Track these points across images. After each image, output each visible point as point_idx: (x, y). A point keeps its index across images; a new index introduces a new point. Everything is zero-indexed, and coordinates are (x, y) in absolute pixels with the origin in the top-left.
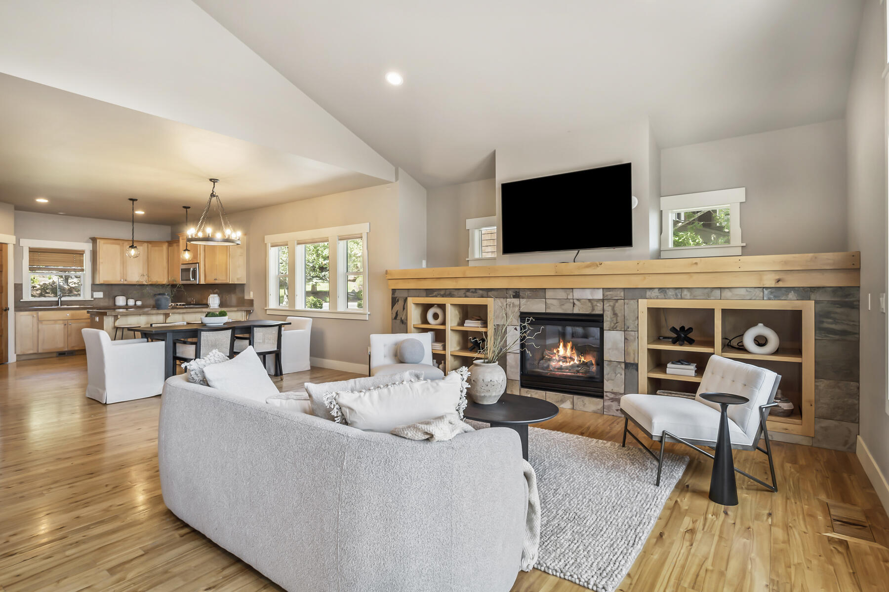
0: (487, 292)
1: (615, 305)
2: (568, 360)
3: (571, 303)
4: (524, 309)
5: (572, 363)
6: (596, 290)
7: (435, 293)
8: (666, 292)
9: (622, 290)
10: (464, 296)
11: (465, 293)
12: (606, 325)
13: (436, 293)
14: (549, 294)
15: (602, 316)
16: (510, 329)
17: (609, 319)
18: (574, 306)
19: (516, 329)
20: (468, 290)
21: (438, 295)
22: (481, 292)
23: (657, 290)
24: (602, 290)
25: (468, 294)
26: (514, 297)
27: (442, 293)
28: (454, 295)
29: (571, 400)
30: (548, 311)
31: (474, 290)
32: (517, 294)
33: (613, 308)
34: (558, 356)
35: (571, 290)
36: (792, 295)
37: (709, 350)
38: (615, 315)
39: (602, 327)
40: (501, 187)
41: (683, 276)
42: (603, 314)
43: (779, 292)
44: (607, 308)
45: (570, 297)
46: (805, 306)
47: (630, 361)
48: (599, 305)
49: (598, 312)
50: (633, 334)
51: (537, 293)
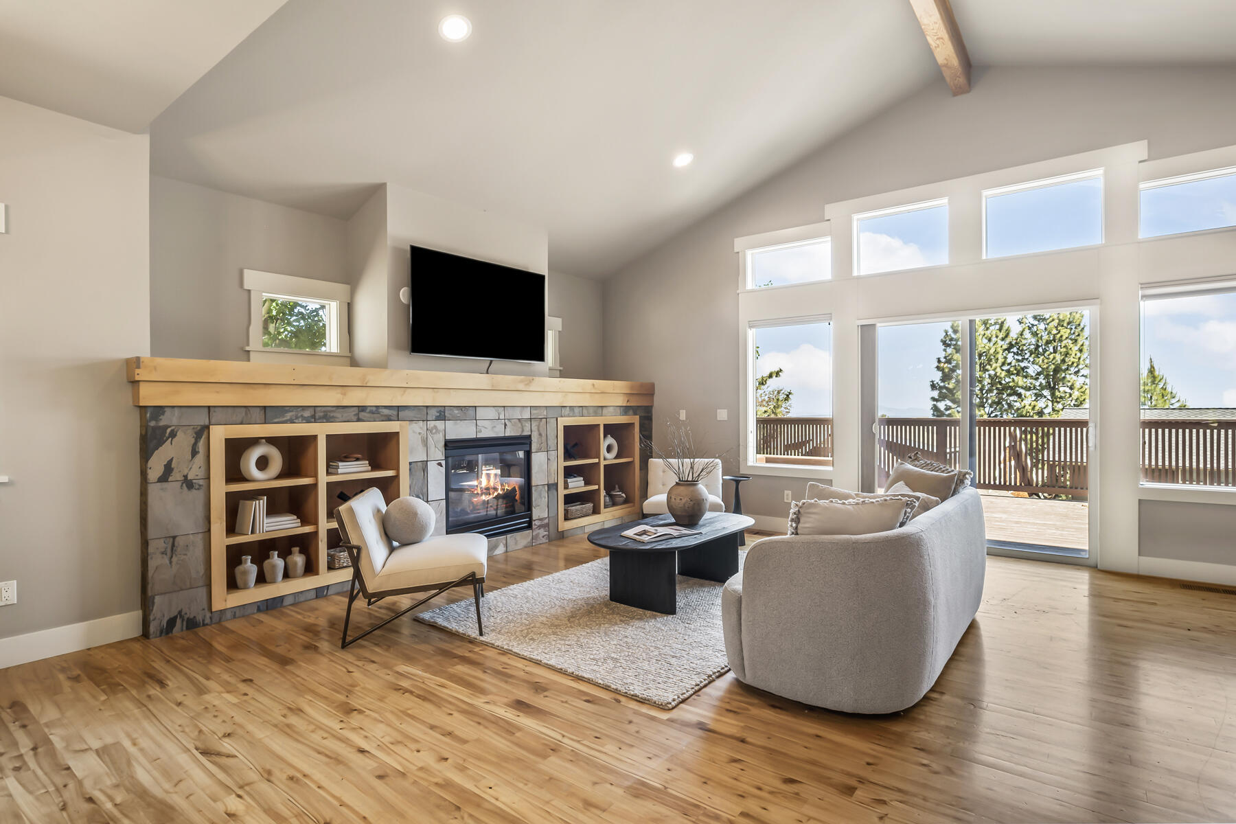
0: (397, 412)
1: (539, 425)
2: (491, 491)
3: (502, 424)
4: (451, 436)
5: (496, 494)
6: (525, 408)
7: (288, 416)
8: (573, 410)
9: (544, 408)
10: (356, 418)
11: (358, 414)
12: (534, 448)
13: (291, 414)
14: (481, 413)
15: (530, 437)
16: (432, 466)
17: (536, 440)
18: (505, 428)
19: (440, 464)
20: (362, 408)
21: (297, 418)
22: (386, 412)
23: (568, 408)
24: (529, 408)
25: (362, 415)
26: (437, 419)
27: (307, 414)
28: (333, 417)
29: (504, 542)
30: (480, 436)
31: (374, 409)
32: (442, 414)
33: (539, 427)
34: (481, 488)
35: (503, 408)
36: (631, 412)
37: (596, 460)
38: (540, 435)
39: (528, 449)
40: (409, 248)
41: (587, 395)
42: (530, 436)
43: (626, 410)
44: (534, 428)
45: (502, 417)
46: (636, 420)
47: (551, 482)
48: (528, 425)
49: (526, 433)
50: (554, 453)
51: (467, 412)
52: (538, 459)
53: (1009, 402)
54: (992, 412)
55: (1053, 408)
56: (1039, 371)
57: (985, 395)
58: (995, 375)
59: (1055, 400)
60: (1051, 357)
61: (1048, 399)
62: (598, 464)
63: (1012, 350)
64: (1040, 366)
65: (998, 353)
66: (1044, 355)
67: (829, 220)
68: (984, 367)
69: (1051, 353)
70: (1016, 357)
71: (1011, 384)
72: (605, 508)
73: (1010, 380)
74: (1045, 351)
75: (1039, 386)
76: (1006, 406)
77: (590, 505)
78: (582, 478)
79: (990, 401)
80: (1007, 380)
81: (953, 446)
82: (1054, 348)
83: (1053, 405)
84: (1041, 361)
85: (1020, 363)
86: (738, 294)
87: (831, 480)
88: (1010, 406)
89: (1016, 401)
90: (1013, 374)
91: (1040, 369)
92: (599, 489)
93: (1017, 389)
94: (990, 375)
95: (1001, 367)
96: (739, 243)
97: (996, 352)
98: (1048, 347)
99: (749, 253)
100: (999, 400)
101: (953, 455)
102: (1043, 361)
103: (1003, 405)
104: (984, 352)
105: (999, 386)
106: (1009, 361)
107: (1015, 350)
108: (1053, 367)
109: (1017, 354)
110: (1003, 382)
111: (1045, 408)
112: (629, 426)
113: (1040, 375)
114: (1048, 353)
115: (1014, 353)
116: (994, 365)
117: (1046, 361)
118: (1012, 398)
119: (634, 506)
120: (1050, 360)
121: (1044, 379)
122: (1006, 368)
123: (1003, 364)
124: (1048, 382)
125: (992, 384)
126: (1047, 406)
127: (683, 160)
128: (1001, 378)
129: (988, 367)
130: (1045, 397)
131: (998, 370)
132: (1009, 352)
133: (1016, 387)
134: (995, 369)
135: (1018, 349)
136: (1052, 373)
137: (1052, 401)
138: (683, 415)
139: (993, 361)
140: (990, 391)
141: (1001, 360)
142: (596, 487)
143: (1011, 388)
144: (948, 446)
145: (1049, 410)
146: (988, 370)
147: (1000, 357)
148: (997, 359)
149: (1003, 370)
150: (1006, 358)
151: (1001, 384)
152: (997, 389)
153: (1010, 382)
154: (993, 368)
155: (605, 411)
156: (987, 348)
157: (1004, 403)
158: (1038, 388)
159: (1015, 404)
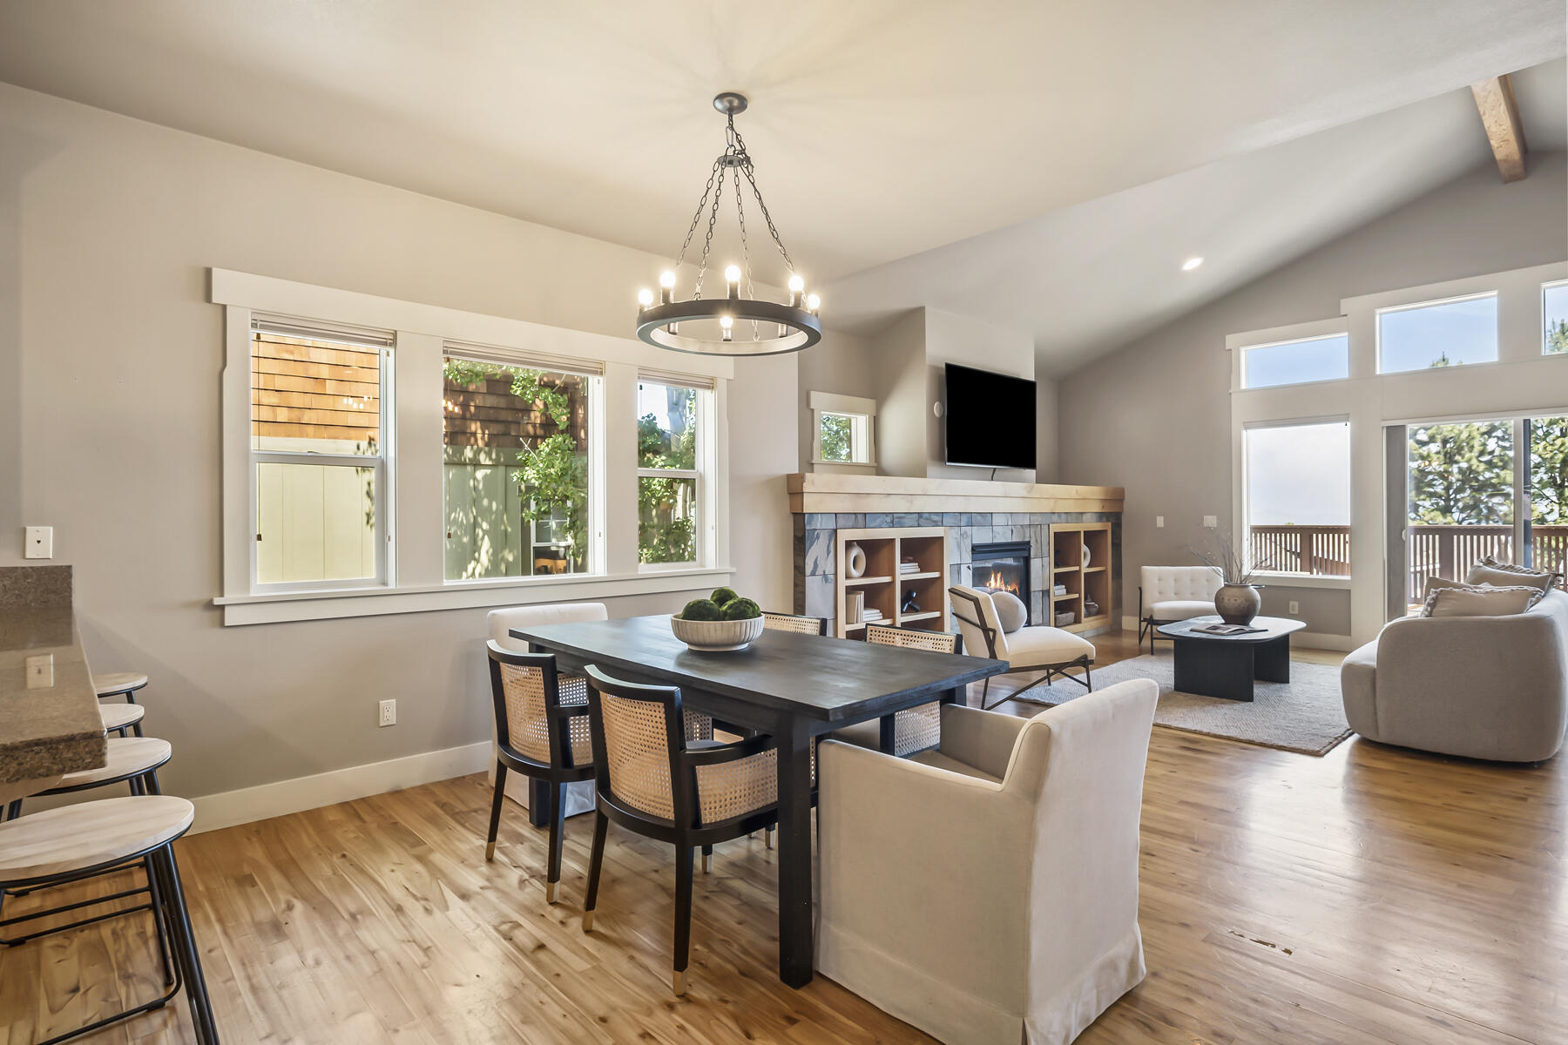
1: (1037, 531)
3: (1010, 530)
4: (976, 541)
6: (1025, 515)
7: (878, 521)
8: (1061, 516)
9: (1040, 515)
11: (918, 521)
12: (1032, 554)
17: (1034, 547)
18: (1011, 534)
19: (969, 567)
21: (883, 523)
22: (935, 518)
23: (1057, 514)
24: (1029, 514)
25: (920, 521)
26: (967, 525)
27: (889, 520)
28: (901, 523)
30: (994, 541)
31: (928, 515)
32: (970, 520)
33: (1036, 533)
35: (1010, 515)
36: (1104, 519)
37: (1077, 568)
38: (1036, 541)
39: (1026, 555)
40: (944, 366)
41: (1072, 501)
42: (1029, 542)
43: (1102, 516)
44: (1032, 535)
45: (1010, 523)
46: (1108, 526)
47: (1045, 589)
48: (1027, 531)
49: (1027, 540)
50: (1046, 559)
51: (985, 518)
52: (1035, 564)
53: (1490, 505)
54: (1464, 519)
55: (1560, 514)
56: (1537, 462)
57: (1454, 495)
58: (1470, 468)
59: (1564, 502)
60: (1558, 442)
61: (1552, 501)
62: (1079, 571)
63: (1494, 434)
64: (1540, 456)
65: (1473, 438)
66: (1544, 440)
67: (1346, 315)
68: (1450, 458)
69: (1558, 437)
70: (1500, 443)
71: (1494, 481)
72: (1085, 617)
73: (1493, 475)
74: (1547, 434)
75: (1538, 483)
76: (1485, 511)
77: (1071, 615)
78: (1064, 586)
79: (1460, 505)
80: (1488, 475)
81: (1418, 563)
82: (1561, 430)
83: (1560, 510)
84: (1541, 450)
85: (1507, 452)
86: (1230, 394)
87: (1349, 591)
88: (1491, 510)
89: (1502, 504)
90: (1496, 467)
91: (1540, 460)
92: (1079, 598)
93: (1503, 487)
94: (1460, 469)
95: (1477, 457)
96: (1231, 340)
97: (1470, 438)
98: (1552, 429)
99: (1243, 352)
100: (1475, 504)
101: (1418, 575)
102: (1545, 448)
103: (1481, 510)
104: (1452, 438)
105: (1473, 484)
106: (1489, 449)
107: (1499, 433)
108: (1561, 456)
109: (1503, 439)
110: (1481, 478)
111: (1548, 513)
112: (1102, 533)
113: (1539, 468)
114: (1552, 437)
115: (1498, 438)
116: (1468, 455)
117: (1549, 448)
118: (1496, 500)
119: (1106, 617)
120: (1556, 447)
121: (1546, 473)
122: (1486, 458)
123: (1482, 453)
124: (1551, 477)
125: (1463, 482)
126: (1552, 510)
127: (1192, 264)
128: (1478, 473)
129: (1458, 458)
130: (1548, 498)
131: (1474, 462)
132: (1490, 437)
133: (1501, 484)
134: (1469, 460)
135: (1504, 432)
136: (1558, 465)
137: (1560, 504)
138: (1160, 522)
139: (1466, 449)
140: (1460, 490)
141: (1477, 449)
142: (1077, 596)
143: (1493, 486)
144: (1412, 564)
145: (1555, 516)
146: (1457, 462)
147: (1477, 444)
148: (1473, 447)
149: (1481, 462)
150: (1484, 445)
151: (1477, 480)
152: (1471, 487)
153: (1493, 478)
154: (1465, 459)
155: (1085, 517)
156: (1457, 432)
157: (1482, 506)
158: (1537, 486)
159: (1501, 508)
